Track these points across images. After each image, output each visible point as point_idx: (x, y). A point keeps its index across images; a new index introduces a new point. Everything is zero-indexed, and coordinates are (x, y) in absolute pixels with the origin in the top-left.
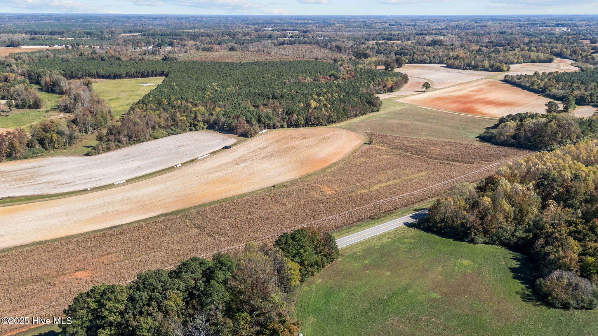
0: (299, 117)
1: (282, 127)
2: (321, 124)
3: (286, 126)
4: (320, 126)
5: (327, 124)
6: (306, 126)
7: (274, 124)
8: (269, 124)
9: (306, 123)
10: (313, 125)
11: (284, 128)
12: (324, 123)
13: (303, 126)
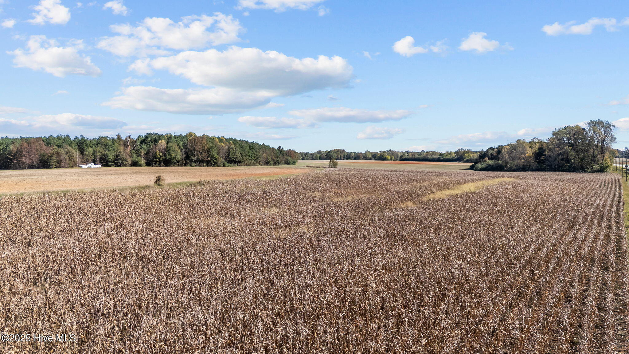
0: (170, 144)
1: (135, 164)
2: (215, 163)
3: (143, 162)
4: (213, 165)
5: (226, 164)
6: (185, 165)
7: (117, 156)
8: (106, 156)
9: (187, 157)
10: (200, 162)
11: (140, 166)
12: (220, 160)
13: (179, 163)
